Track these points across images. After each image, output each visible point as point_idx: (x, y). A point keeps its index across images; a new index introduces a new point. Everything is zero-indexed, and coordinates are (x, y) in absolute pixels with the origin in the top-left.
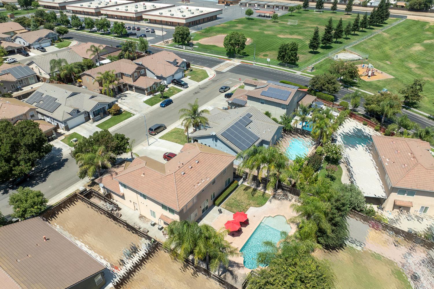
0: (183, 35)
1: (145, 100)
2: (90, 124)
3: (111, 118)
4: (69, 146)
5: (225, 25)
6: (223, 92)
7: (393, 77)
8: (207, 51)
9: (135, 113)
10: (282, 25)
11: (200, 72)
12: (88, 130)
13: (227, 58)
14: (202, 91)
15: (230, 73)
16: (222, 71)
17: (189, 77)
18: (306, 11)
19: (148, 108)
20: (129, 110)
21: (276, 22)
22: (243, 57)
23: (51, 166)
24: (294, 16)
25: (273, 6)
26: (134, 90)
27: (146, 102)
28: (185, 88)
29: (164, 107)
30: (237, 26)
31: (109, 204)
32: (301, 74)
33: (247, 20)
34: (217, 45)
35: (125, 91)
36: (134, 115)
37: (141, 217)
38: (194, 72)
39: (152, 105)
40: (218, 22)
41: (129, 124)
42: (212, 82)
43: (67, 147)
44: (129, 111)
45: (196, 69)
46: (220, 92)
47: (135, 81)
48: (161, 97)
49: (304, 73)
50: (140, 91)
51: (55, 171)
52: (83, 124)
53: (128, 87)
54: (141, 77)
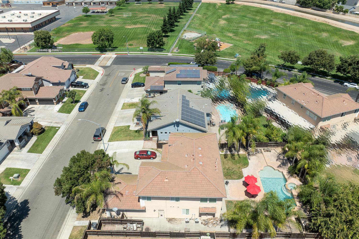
0: (45, 38)
1: (58, 110)
2: (18, 153)
3: (38, 139)
4: (14, 185)
5: (69, 24)
6: (126, 84)
7: (232, 45)
8: (74, 50)
9: (59, 125)
10: (120, 18)
11: (87, 70)
12: (22, 160)
13: (99, 53)
14: (105, 87)
15: (116, 66)
16: (106, 65)
17: (82, 77)
18: (127, 4)
19: (68, 116)
20: (50, 124)
21: (112, 16)
22: (114, 50)
23: (12, 216)
24: (122, 9)
25: (98, 3)
26: (38, 103)
27: (61, 111)
28: (87, 88)
29: (84, 111)
30: (82, 24)
31: (131, 223)
32: (172, 55)
33: (86, 17)
34: (79, 43)
35: (27, 107)
36: (59, 128)
37: (170, 220)
38: (82, 71)
39: (69, 112)
40: (60, 23)
41: (63, 138)
42: (106, 77)
43: (11, 187)
44: (51, 126)
45: (82, 68)
46: (122, 84)
47: (36, 93)
48: (72, 103)
49: (174, 54)
50: (46, 102)
51: (23, 220)
52: (10, 156)
53: (28, 101)
54: (41, 88)
